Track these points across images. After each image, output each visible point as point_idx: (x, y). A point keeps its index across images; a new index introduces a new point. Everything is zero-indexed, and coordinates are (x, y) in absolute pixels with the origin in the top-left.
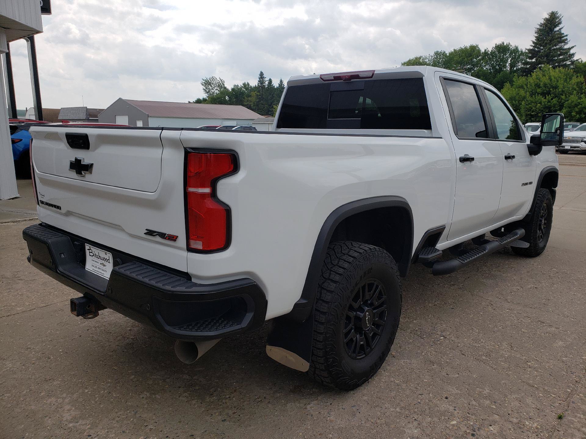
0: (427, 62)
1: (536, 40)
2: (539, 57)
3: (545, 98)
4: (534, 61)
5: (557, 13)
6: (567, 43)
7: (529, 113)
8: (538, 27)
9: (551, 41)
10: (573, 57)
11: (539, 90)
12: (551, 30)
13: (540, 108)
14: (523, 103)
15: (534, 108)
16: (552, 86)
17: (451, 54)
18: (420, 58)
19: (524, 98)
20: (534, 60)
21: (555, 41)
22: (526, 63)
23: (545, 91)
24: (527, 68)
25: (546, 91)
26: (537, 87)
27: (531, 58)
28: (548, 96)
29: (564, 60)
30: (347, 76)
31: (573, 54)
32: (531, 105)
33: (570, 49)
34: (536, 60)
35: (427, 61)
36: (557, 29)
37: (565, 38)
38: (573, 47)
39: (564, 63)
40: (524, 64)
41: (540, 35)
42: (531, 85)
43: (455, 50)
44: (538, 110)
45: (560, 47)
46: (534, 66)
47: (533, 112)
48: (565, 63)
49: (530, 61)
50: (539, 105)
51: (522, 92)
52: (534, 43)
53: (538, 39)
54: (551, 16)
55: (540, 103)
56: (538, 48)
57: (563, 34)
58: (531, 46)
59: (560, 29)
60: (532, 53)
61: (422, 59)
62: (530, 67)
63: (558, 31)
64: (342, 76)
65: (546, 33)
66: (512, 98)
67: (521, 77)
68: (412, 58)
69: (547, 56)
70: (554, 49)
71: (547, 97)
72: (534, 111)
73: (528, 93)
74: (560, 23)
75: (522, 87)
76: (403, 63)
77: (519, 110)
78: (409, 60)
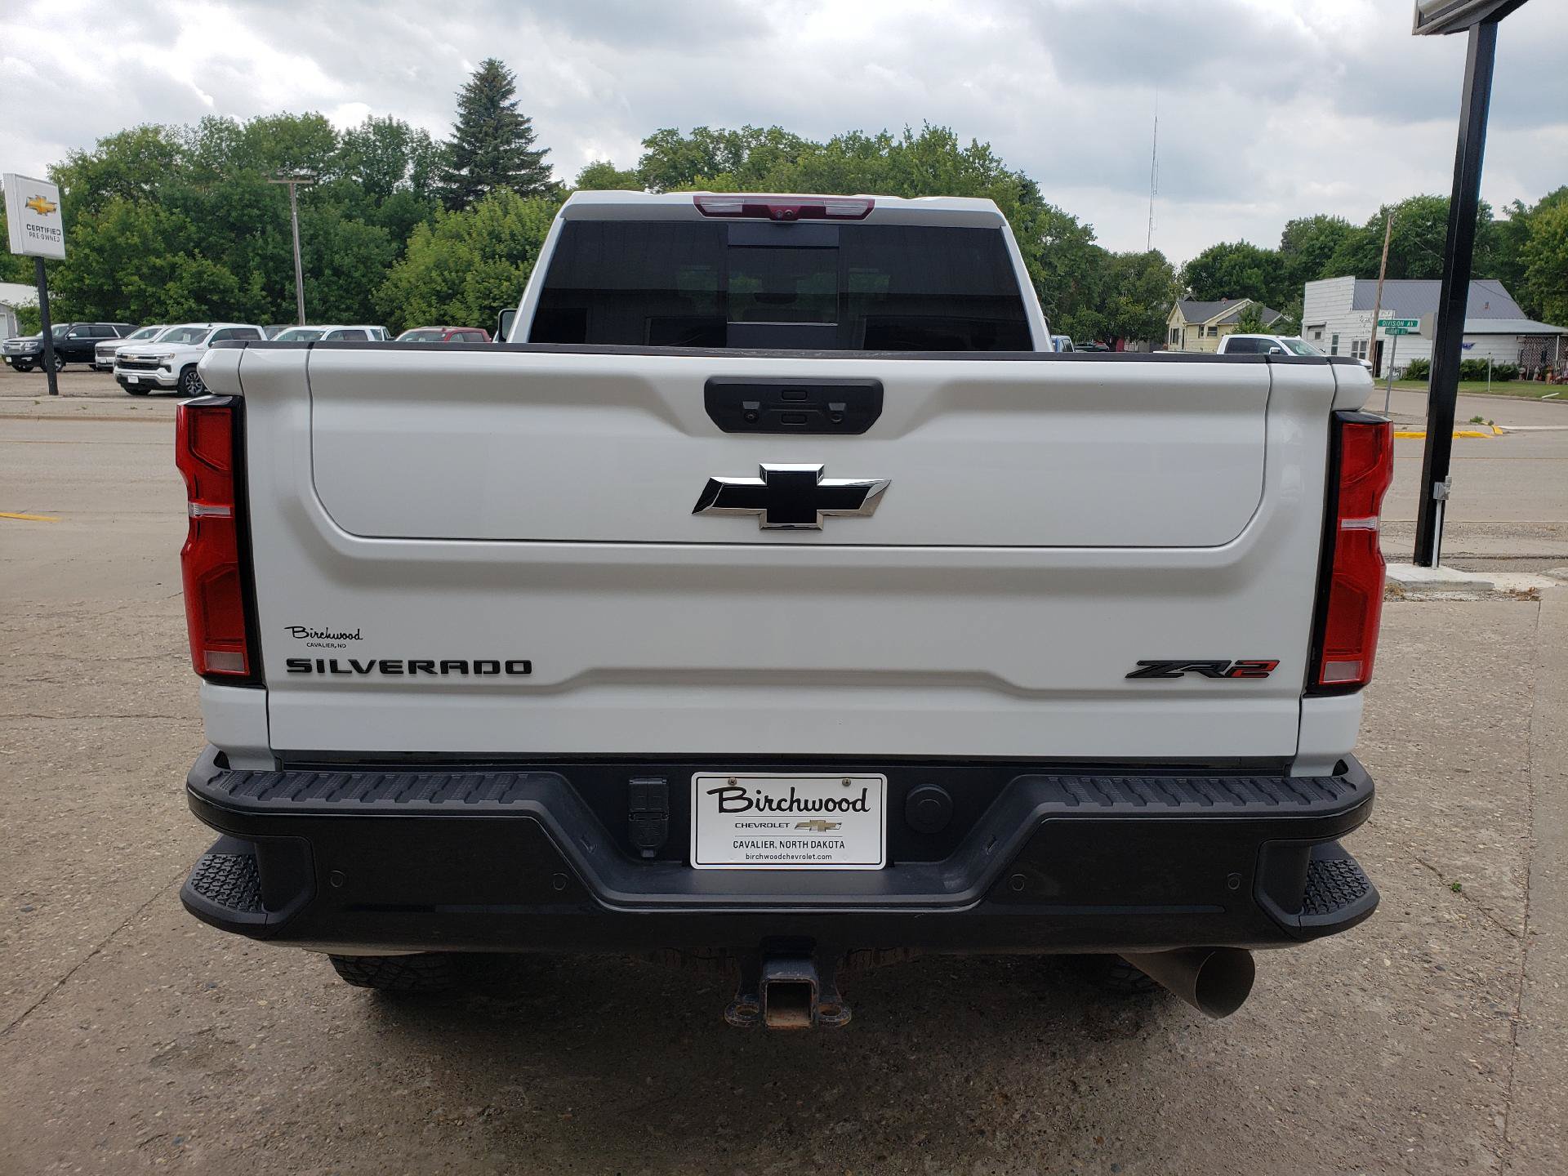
0: (181, 146)
1: (461, 122)
2: (476, 166)
3: (517, 268)
4: (466, 175)
5: (501, 65)
6: (531, 141)
7: (486, 303)
8: (464, 92)
9: (496, 129)
10: (548, 177)
11: (501, 248)
12: (493, 103)
13: (510, 292)
14: (469, 277)
15: (495, 291)
16: (526, 240)
17: (252, 129)
18: (157, 131)
19: (470, 264)
20: (465, 172)
21: (506, 129)
22: (447, 178)
23: (515, 252)
24: (452, 191)
25: (517, 250)
26: (494, 240)
27: (459, 167)
28: (523, 262)
29: (531, 180)
31: (549, 168)
32: (489, 283)
33: (539, 154)
34: (471, 172)
35: (182, 141)
36: (505, 103)
37: (526, 126)
38: (545, 152)
39: (532, 187)
40: (443, 179)
41: (469, 113)
42: (480, 234)
43: (259, 120)
44: (505, 297)
45: (518, 149)
46: (470, 187)
47: (494, 300)
48: (535, 188)
49: (456, 172)
50: (506, 284)
51: (462, 250)
52: (458, 129)
53: (466, 120)
54: (488, 70)
55: (508, 279)
56: (469, 143)
57: (522, 116)
58: (455, 136)
59: (513, 105)
60: (459, 154)
61: (163, 133)
62: (458, 188)
63: (508, 108)
65: (481, 109)
66: (440, 264)
67: (451, 211)
68: (129, 129)
69: (494, 163)
70: (506, 151)
71: (521, 266)
72: (497, 299)
73: (476, 253)
74: (511, 91)
75: (459, 237)
76: (102, 139)
77: (462, 294)
78: (123, 134)
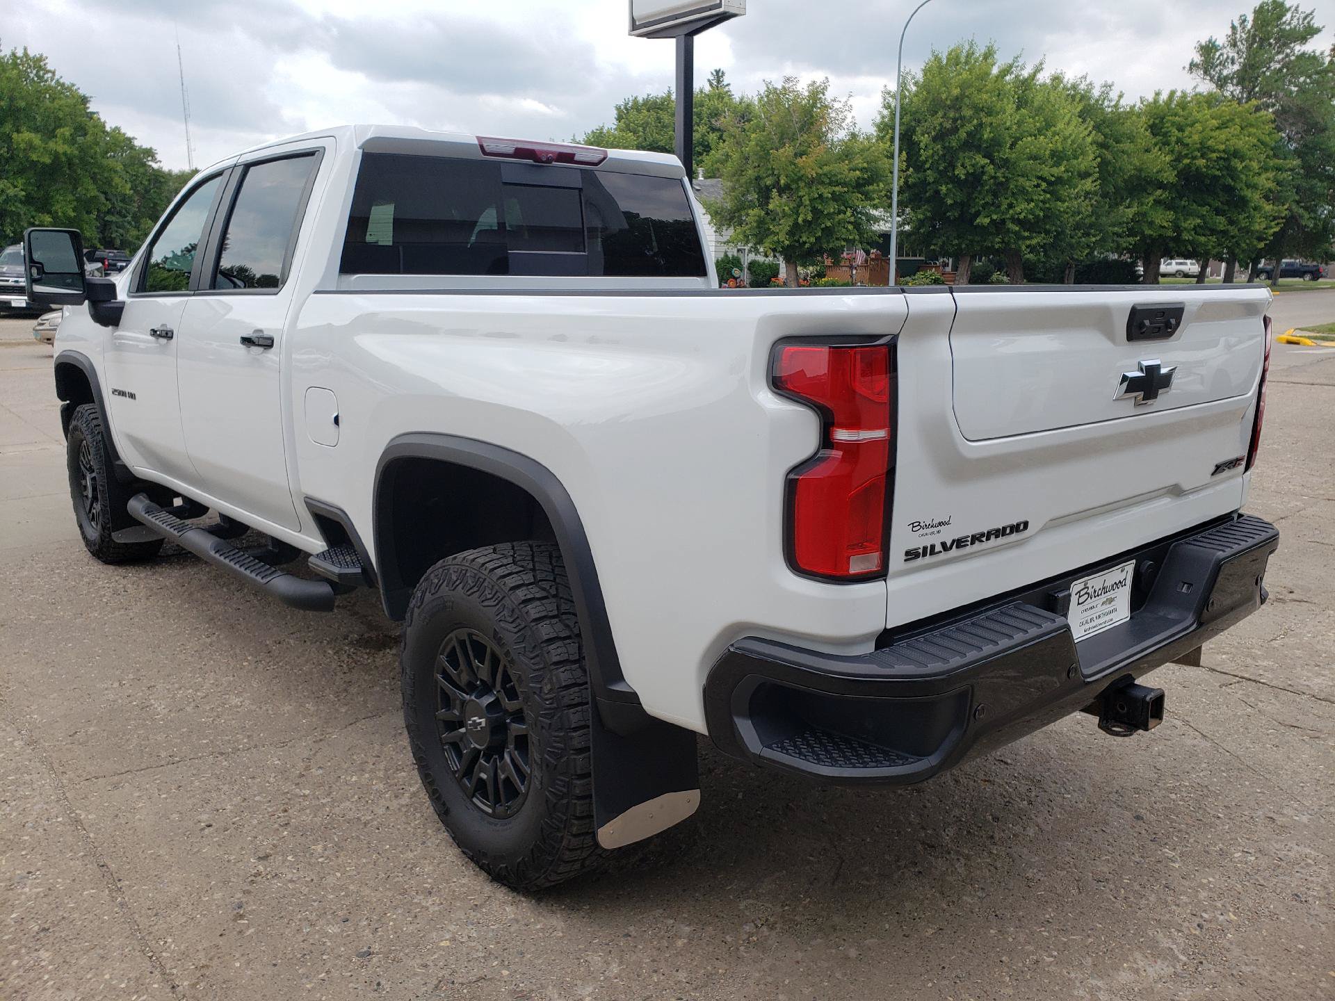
30: (552, 153)
64: (540, 151)
